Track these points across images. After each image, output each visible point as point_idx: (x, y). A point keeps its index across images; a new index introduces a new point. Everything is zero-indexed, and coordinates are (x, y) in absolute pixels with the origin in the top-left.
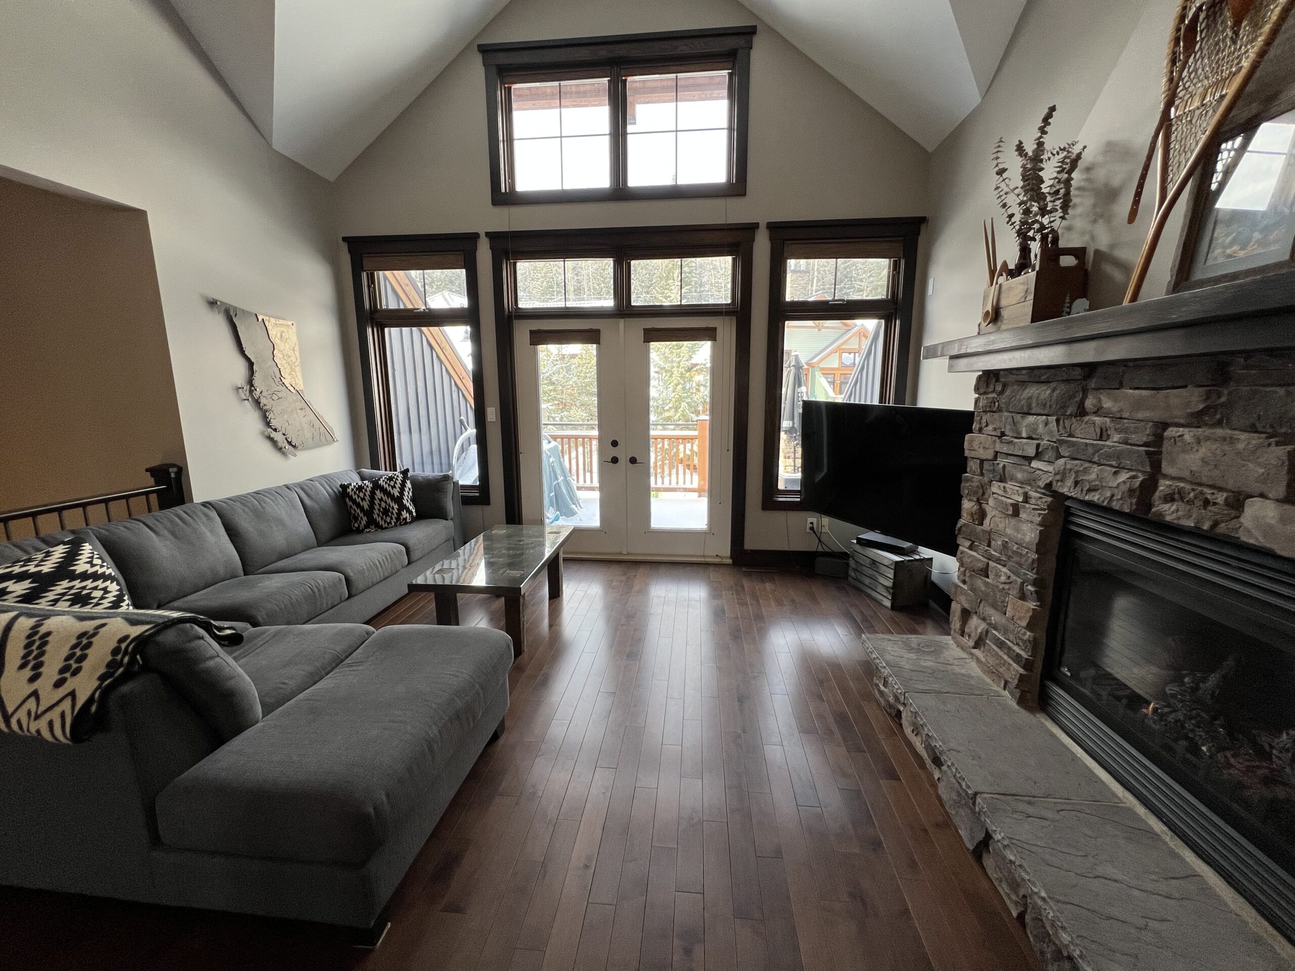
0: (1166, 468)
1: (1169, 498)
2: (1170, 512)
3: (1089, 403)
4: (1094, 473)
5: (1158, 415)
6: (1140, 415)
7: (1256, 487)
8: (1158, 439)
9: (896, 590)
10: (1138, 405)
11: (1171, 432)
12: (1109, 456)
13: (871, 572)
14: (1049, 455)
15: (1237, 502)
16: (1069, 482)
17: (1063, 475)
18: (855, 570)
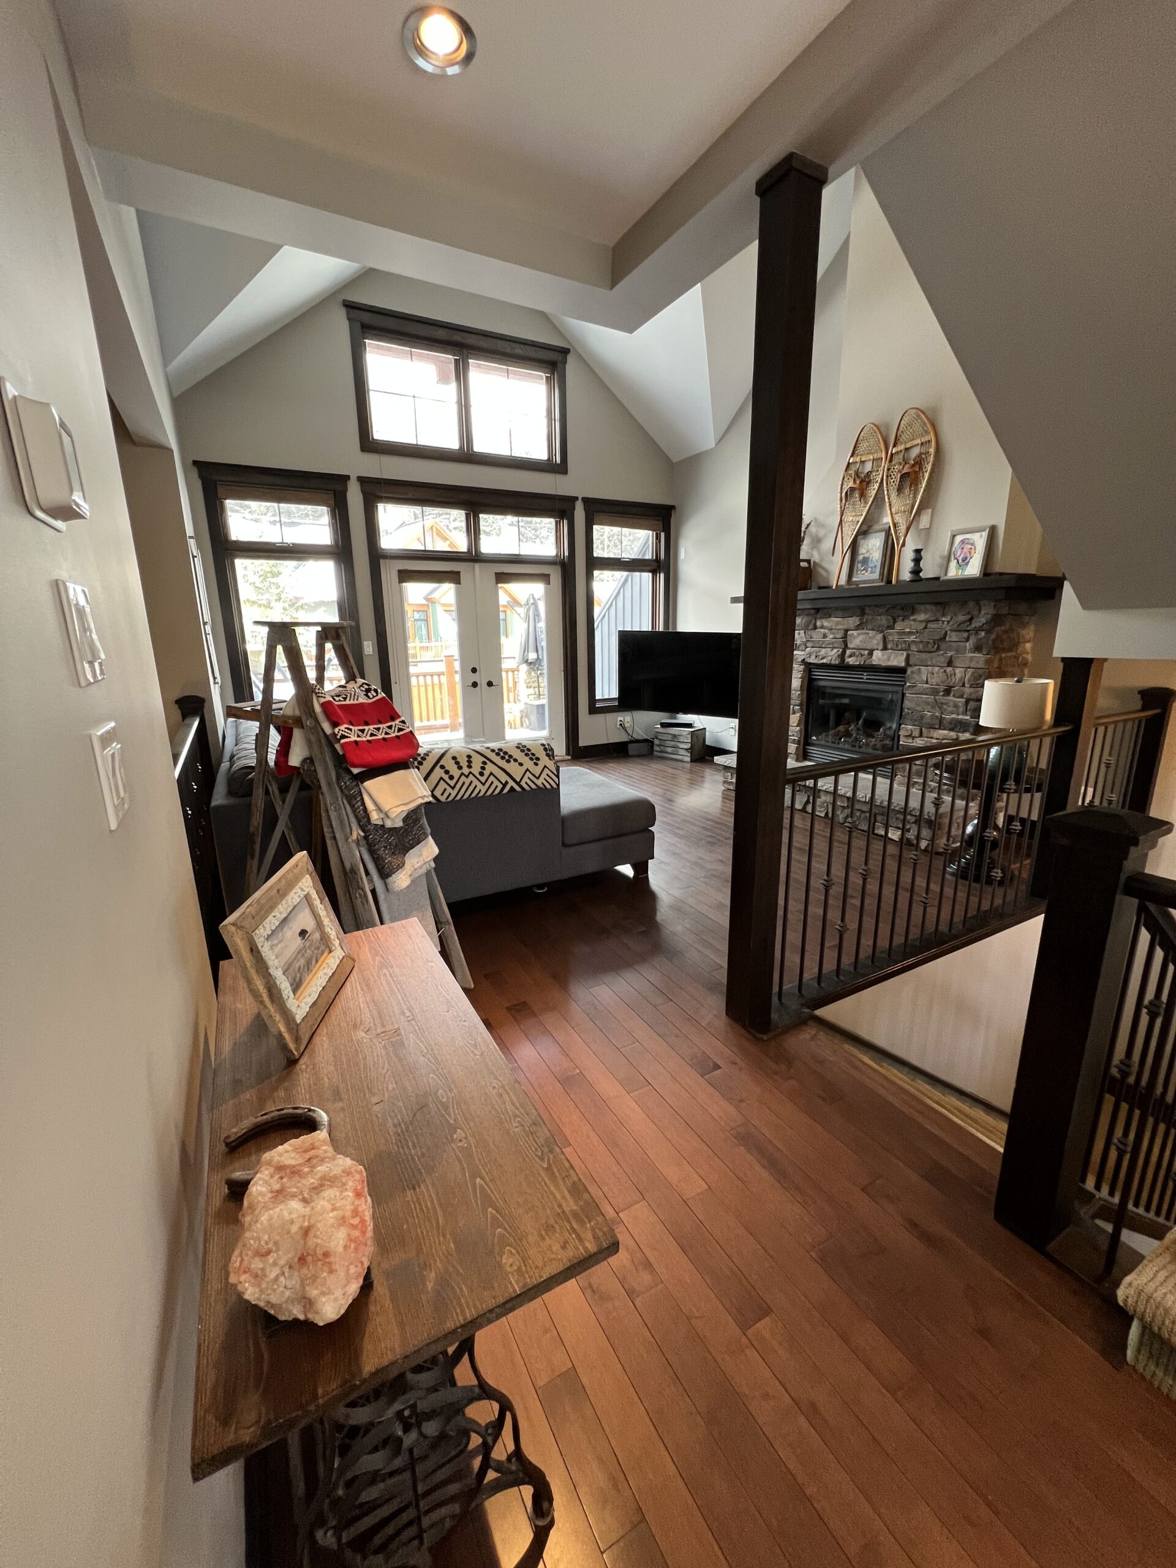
0: (849, 645)
1: (850, 656)
2: (851, 661)
3: (819, 623)
4: (823, 652)
5: (845, 627)
6: (839, 627)
7: (876, 647)
8: (845, 636)
9: (691, 750)
10: (838, 623)
11: (849, 633)
12: (829, 644)
13: (672, 743)
14: (803, 647)
15: (871, 653)
16: (813, 657)
17: (810, 654)
18: (659, 746)
